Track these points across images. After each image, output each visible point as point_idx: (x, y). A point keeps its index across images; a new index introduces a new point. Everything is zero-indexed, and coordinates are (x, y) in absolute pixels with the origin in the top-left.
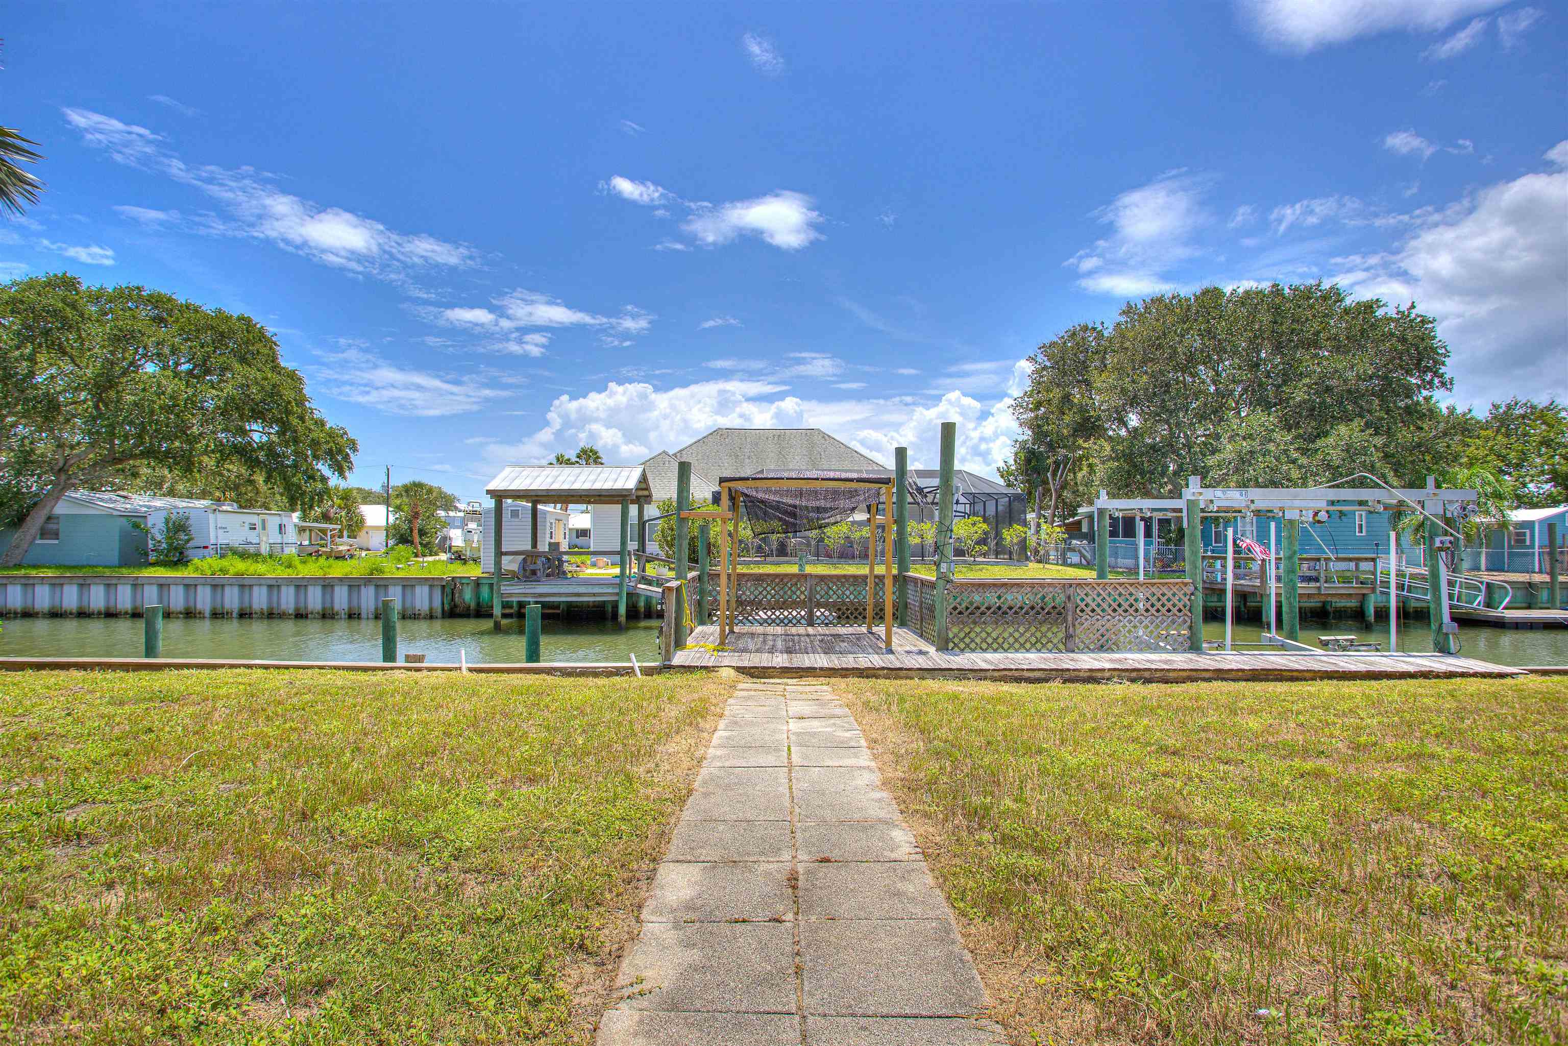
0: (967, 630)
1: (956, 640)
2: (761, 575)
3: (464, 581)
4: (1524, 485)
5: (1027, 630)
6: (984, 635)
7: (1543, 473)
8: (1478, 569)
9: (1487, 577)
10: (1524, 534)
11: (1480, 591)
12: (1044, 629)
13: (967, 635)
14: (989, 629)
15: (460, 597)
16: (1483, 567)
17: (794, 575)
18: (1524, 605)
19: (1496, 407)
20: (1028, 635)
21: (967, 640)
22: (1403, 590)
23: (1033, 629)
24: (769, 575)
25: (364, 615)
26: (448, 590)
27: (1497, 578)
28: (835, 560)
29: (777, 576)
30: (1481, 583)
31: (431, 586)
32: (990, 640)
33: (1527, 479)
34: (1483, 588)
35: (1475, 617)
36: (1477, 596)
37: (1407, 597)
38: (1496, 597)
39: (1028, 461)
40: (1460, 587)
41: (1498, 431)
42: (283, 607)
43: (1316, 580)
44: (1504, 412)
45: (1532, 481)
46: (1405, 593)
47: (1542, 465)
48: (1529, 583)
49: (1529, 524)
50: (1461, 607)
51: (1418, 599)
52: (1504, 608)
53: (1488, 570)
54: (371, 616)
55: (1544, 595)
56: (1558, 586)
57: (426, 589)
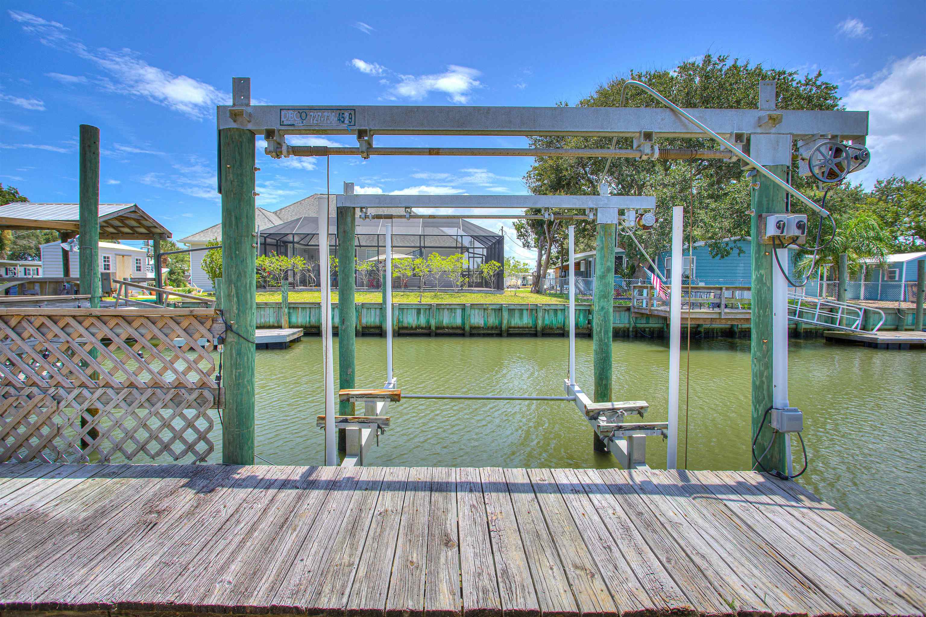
4: (896, 238)
7: (910, 228)
8: (858, 298)
9: (865, 304)
10: (894, 272)
11: (858, 316)
16: (862, 297)
18: (893, 327)
19: (879, 182)
22: (795, 314)
27: (872, 305)
30: (860, 309)
33: (899, 233)
34: (861, 313)
35: (852, 338)
36: (855, 321)
37: (798, 321)
38: (871, 321)
40: (843, 313)
41: (880, 199)
43: (719, 306)
44: (885, 186)
45: (902, 235)
46: (796, 318)
47: (910, 223)
48: (898, 309)
49: (899, 265)
50: (842, 330)
51: (806, 323)
52: (878, 330)
53: (866, 299)
55: (909, 319)
56: (922, 312)
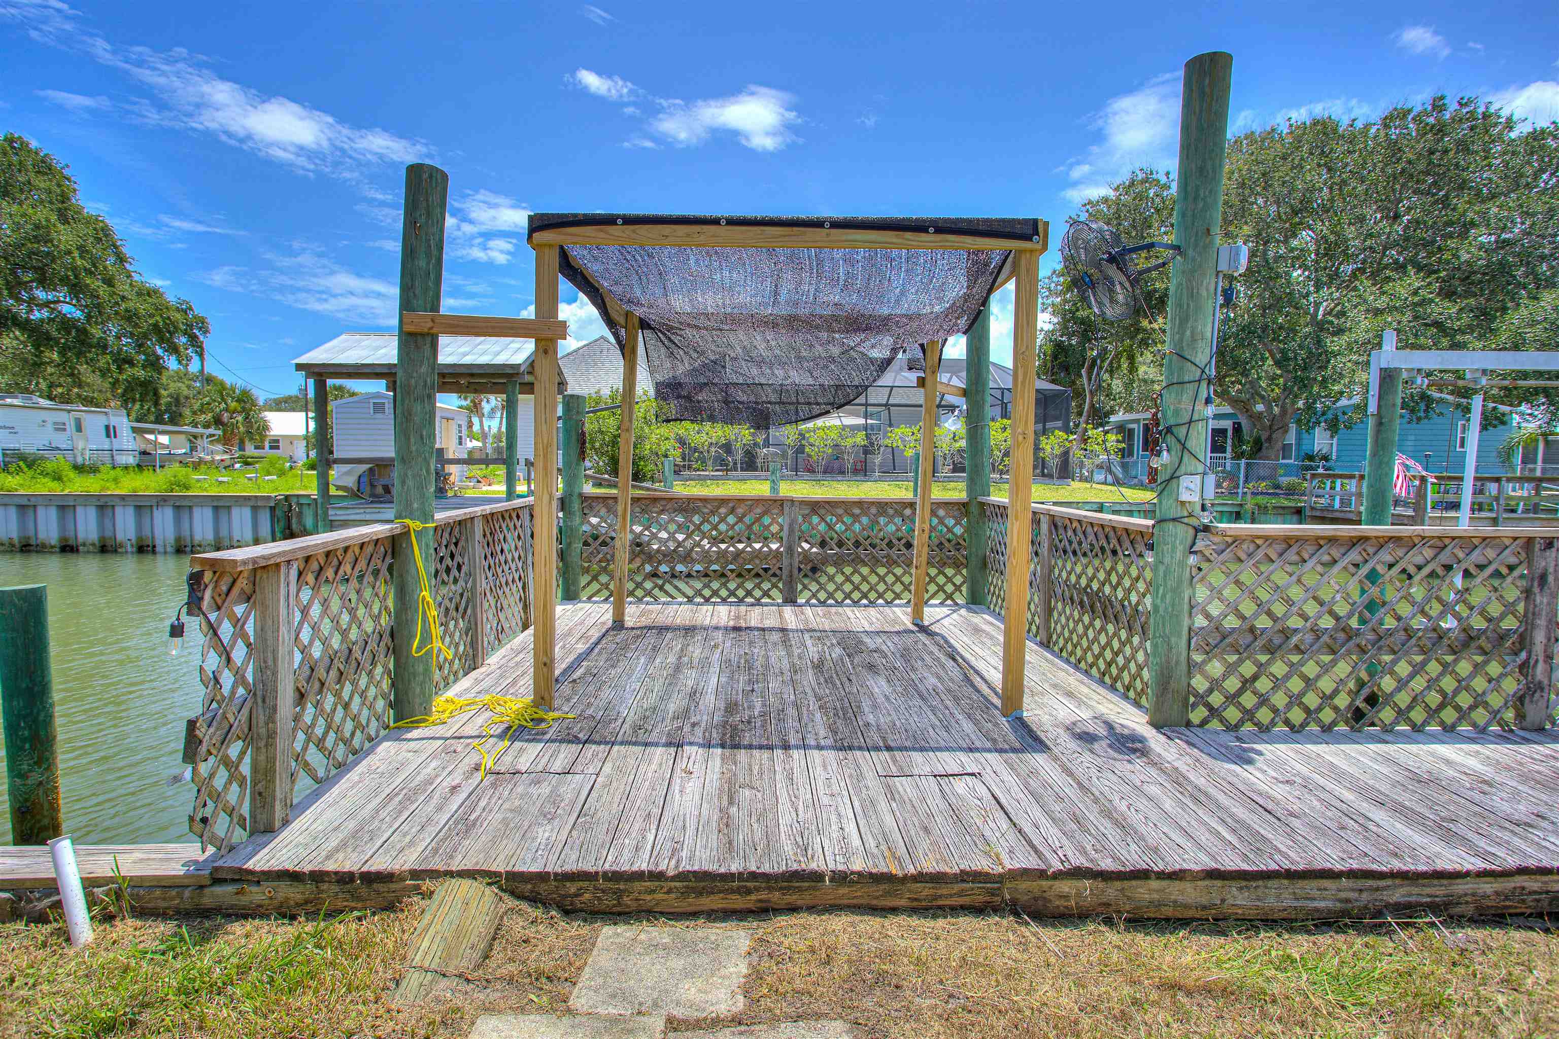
0: (1248, 669)
1: (1216, 699)
2: (691, 500)
3: (303, 501)
5: (1418, 669)
6: (1296, 685)
12: (1464, 668)
13: (1247, 683)
14: (1311, 669)
15: (300, 522)
17: (758, 501)
20: (1418, 683)
21: (1248, 700)
23: (1433, 668)
24: (705, 500)
25: (159, 549)
26: (279, 513)
28: (819, 476)
29: (723, 501)
31: (255, 509)
32: (1312, 700)
39: (1055, 357)
42: (42, 536)
54: (169, 549)
57: (247, 512)
